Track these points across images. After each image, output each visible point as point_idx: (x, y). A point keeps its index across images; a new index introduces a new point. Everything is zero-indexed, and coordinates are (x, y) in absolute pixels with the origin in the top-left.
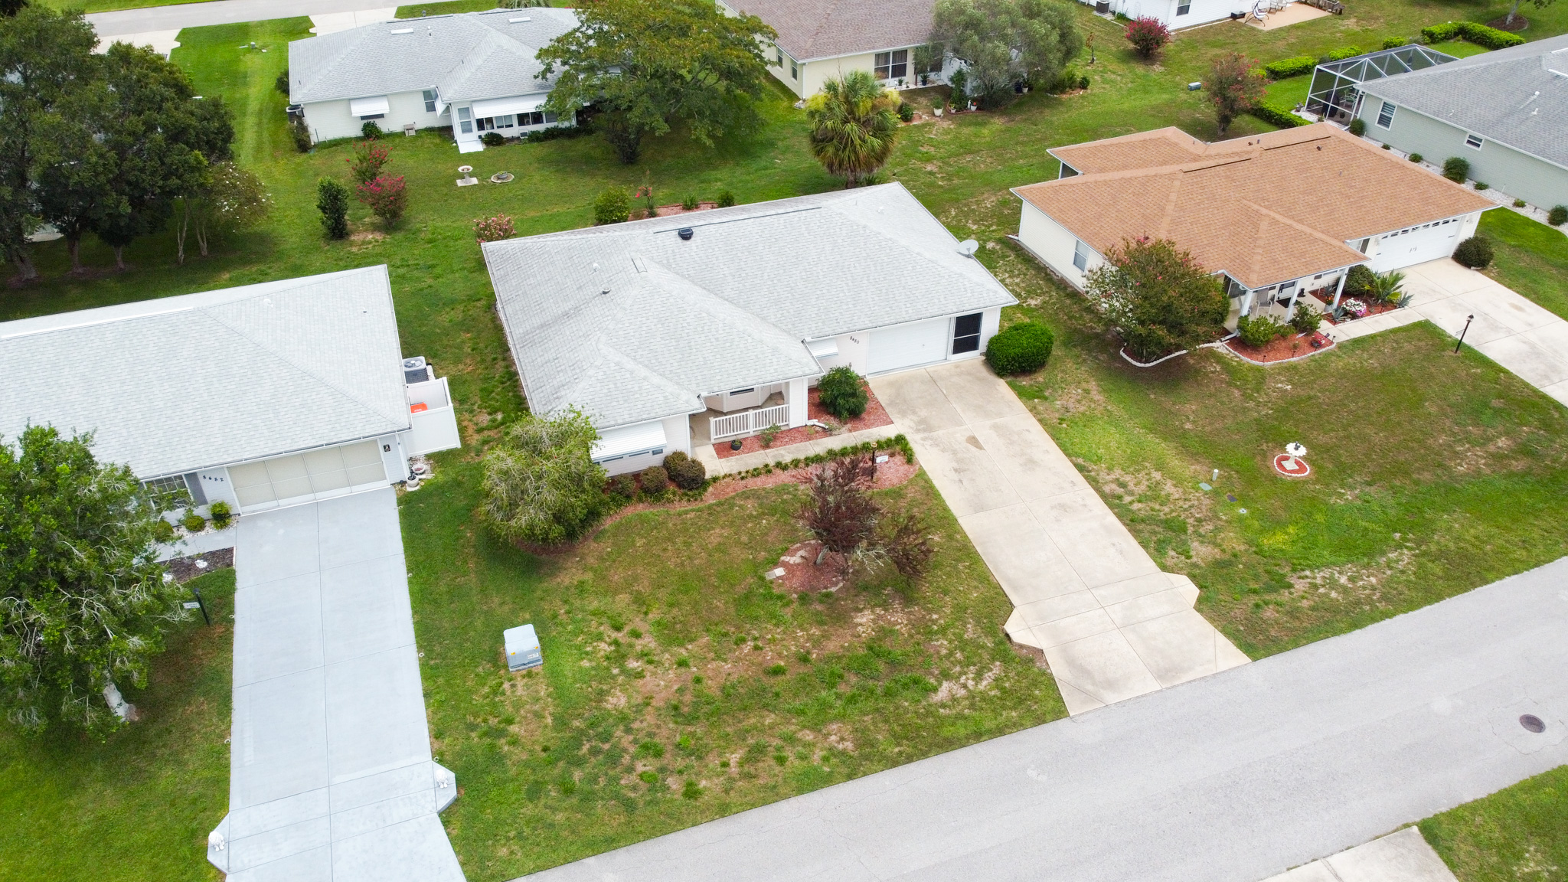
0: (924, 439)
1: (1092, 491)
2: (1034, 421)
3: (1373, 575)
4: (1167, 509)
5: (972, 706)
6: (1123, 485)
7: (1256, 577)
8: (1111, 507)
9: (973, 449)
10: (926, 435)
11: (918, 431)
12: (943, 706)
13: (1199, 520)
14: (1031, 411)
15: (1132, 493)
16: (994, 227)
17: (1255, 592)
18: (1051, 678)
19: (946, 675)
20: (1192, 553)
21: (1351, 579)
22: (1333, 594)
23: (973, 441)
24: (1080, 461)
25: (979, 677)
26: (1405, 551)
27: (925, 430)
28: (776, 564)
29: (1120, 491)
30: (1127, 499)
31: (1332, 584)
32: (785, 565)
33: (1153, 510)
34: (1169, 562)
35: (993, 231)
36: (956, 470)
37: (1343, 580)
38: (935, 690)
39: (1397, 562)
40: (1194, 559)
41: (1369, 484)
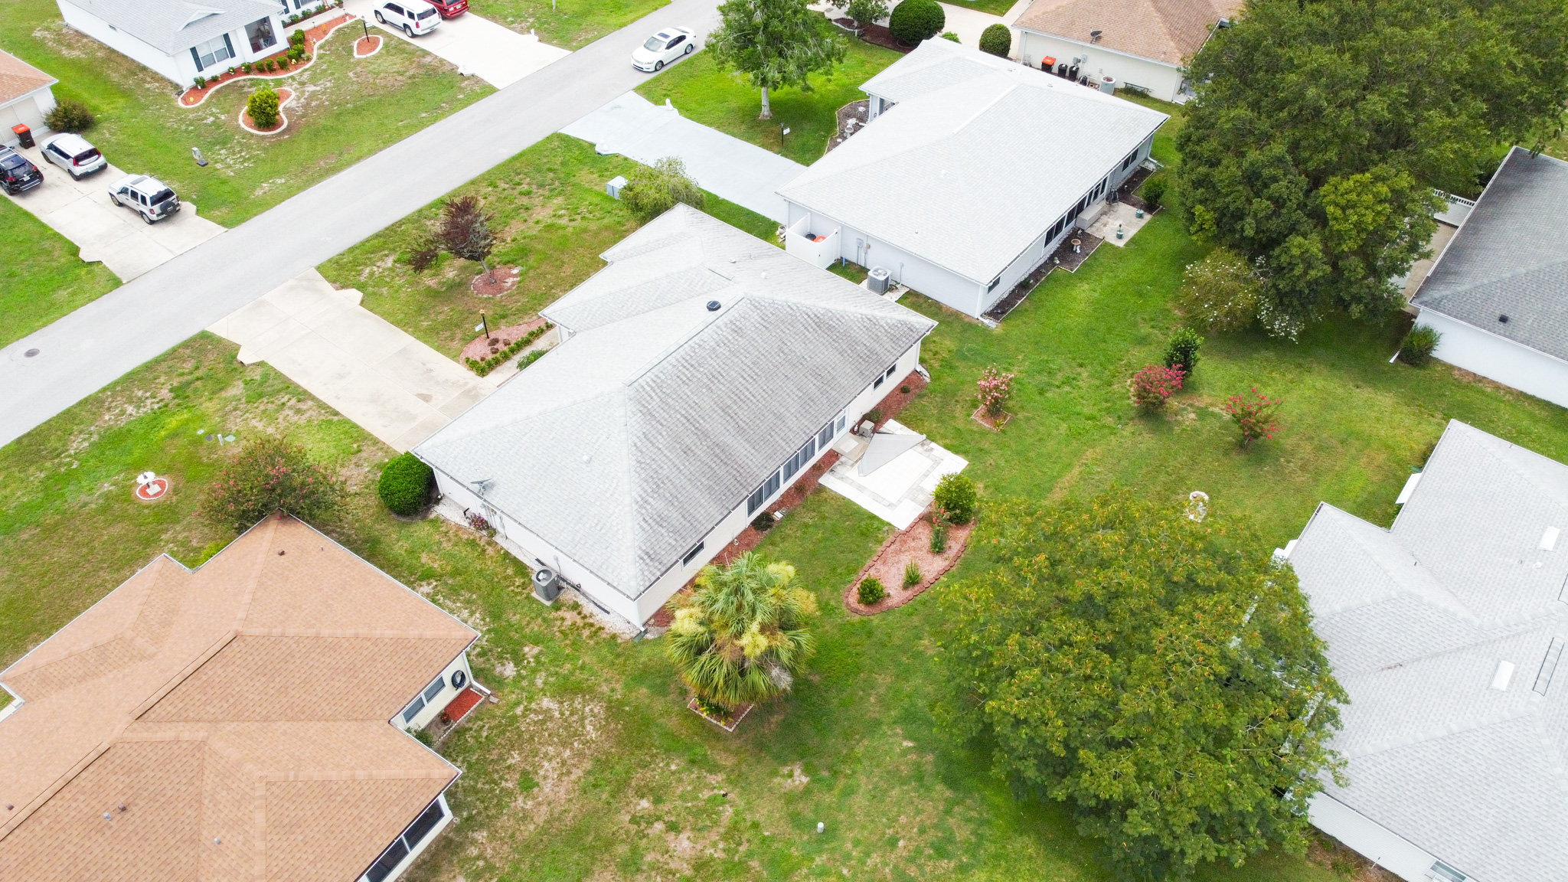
0: (467, 383)
1: (321, 398)
2: (382, 438)
3: (106, 422)
4: (262, 407)
5: (370, 259)
6: (298, 411)
7: (196, 390)
8: (305, 392)
9: (424, 392)
10: (467, 388)
11: (474, 388)
12: (387, 256)
13: (235, 409)
14: (389, 448)
15: (290, 408)
16: (519, 711)
17: (198, 379)
18: (329, 281)
19: (391, 270)
20: (242, 386)
21: (123, 412)
22: (140, 393)
23: (426, 398)
24: (336, 418)
25: (372, 274)
26: (72, 452)
27: (469, 391)
28: (520, 274)
29: (301, 406)
30: (293, 401)
31: (139, 403)
32: (515, 276)
33: (272, 402)
34: (259, 371)
35: (518, 704)
36: (431, 370)
37: (130, 409)
38: (395, 262)
39: (85, 440)
40: (240, 382)
41: (85, 504)
